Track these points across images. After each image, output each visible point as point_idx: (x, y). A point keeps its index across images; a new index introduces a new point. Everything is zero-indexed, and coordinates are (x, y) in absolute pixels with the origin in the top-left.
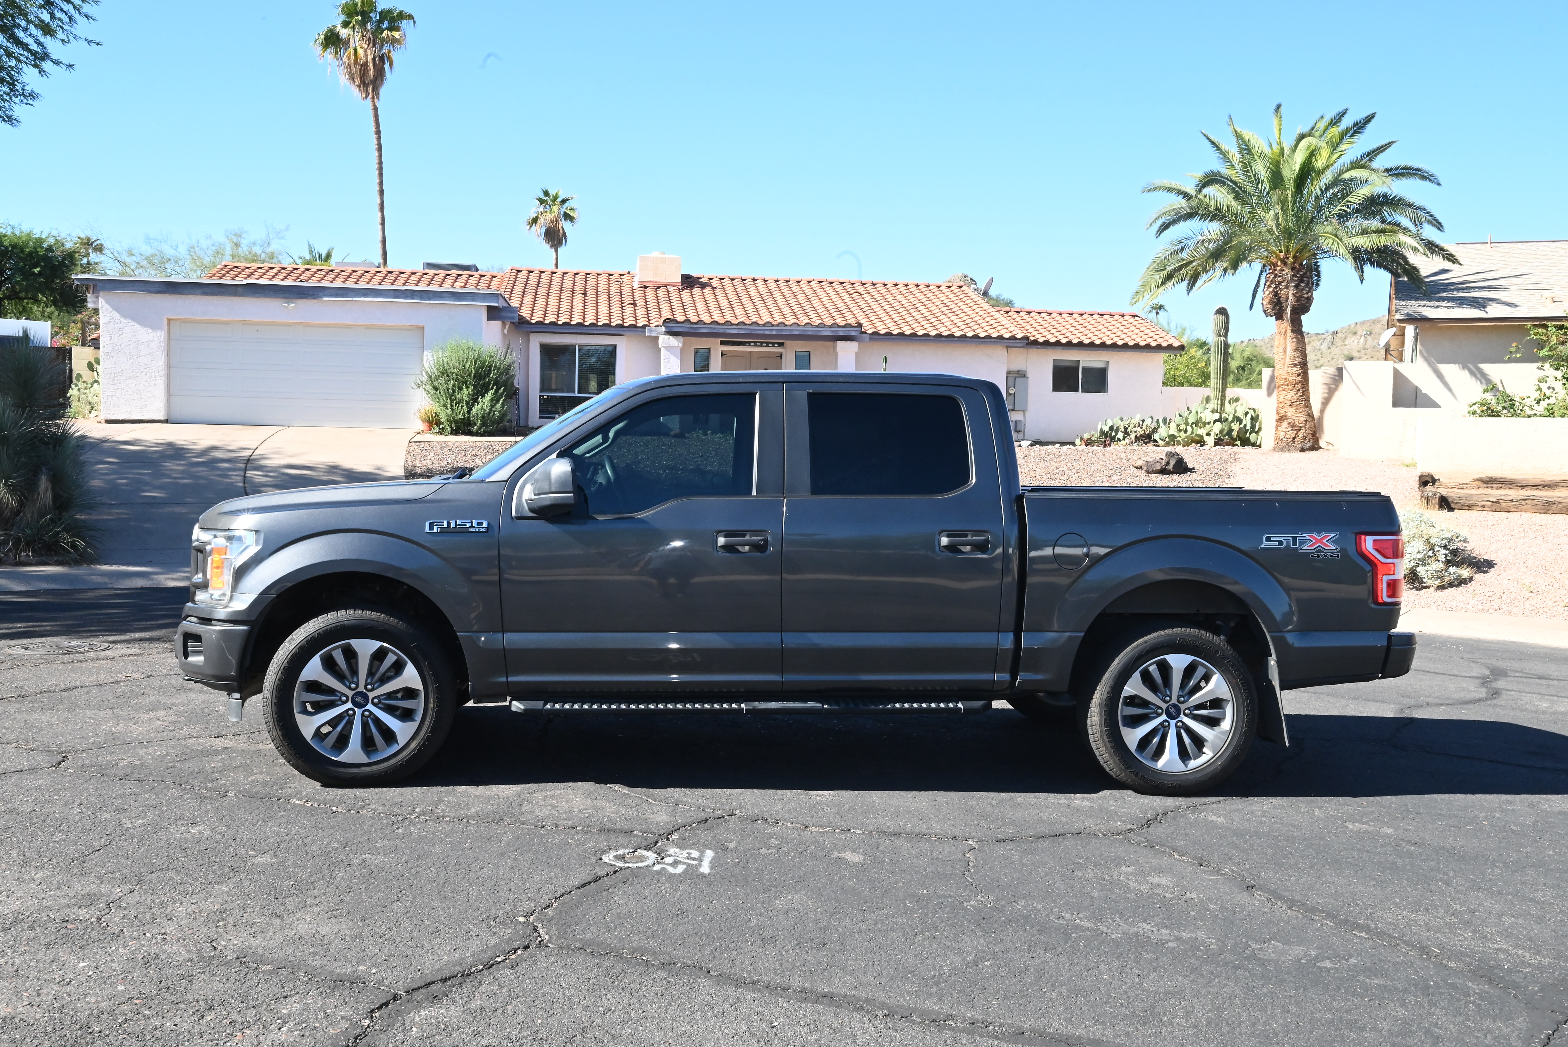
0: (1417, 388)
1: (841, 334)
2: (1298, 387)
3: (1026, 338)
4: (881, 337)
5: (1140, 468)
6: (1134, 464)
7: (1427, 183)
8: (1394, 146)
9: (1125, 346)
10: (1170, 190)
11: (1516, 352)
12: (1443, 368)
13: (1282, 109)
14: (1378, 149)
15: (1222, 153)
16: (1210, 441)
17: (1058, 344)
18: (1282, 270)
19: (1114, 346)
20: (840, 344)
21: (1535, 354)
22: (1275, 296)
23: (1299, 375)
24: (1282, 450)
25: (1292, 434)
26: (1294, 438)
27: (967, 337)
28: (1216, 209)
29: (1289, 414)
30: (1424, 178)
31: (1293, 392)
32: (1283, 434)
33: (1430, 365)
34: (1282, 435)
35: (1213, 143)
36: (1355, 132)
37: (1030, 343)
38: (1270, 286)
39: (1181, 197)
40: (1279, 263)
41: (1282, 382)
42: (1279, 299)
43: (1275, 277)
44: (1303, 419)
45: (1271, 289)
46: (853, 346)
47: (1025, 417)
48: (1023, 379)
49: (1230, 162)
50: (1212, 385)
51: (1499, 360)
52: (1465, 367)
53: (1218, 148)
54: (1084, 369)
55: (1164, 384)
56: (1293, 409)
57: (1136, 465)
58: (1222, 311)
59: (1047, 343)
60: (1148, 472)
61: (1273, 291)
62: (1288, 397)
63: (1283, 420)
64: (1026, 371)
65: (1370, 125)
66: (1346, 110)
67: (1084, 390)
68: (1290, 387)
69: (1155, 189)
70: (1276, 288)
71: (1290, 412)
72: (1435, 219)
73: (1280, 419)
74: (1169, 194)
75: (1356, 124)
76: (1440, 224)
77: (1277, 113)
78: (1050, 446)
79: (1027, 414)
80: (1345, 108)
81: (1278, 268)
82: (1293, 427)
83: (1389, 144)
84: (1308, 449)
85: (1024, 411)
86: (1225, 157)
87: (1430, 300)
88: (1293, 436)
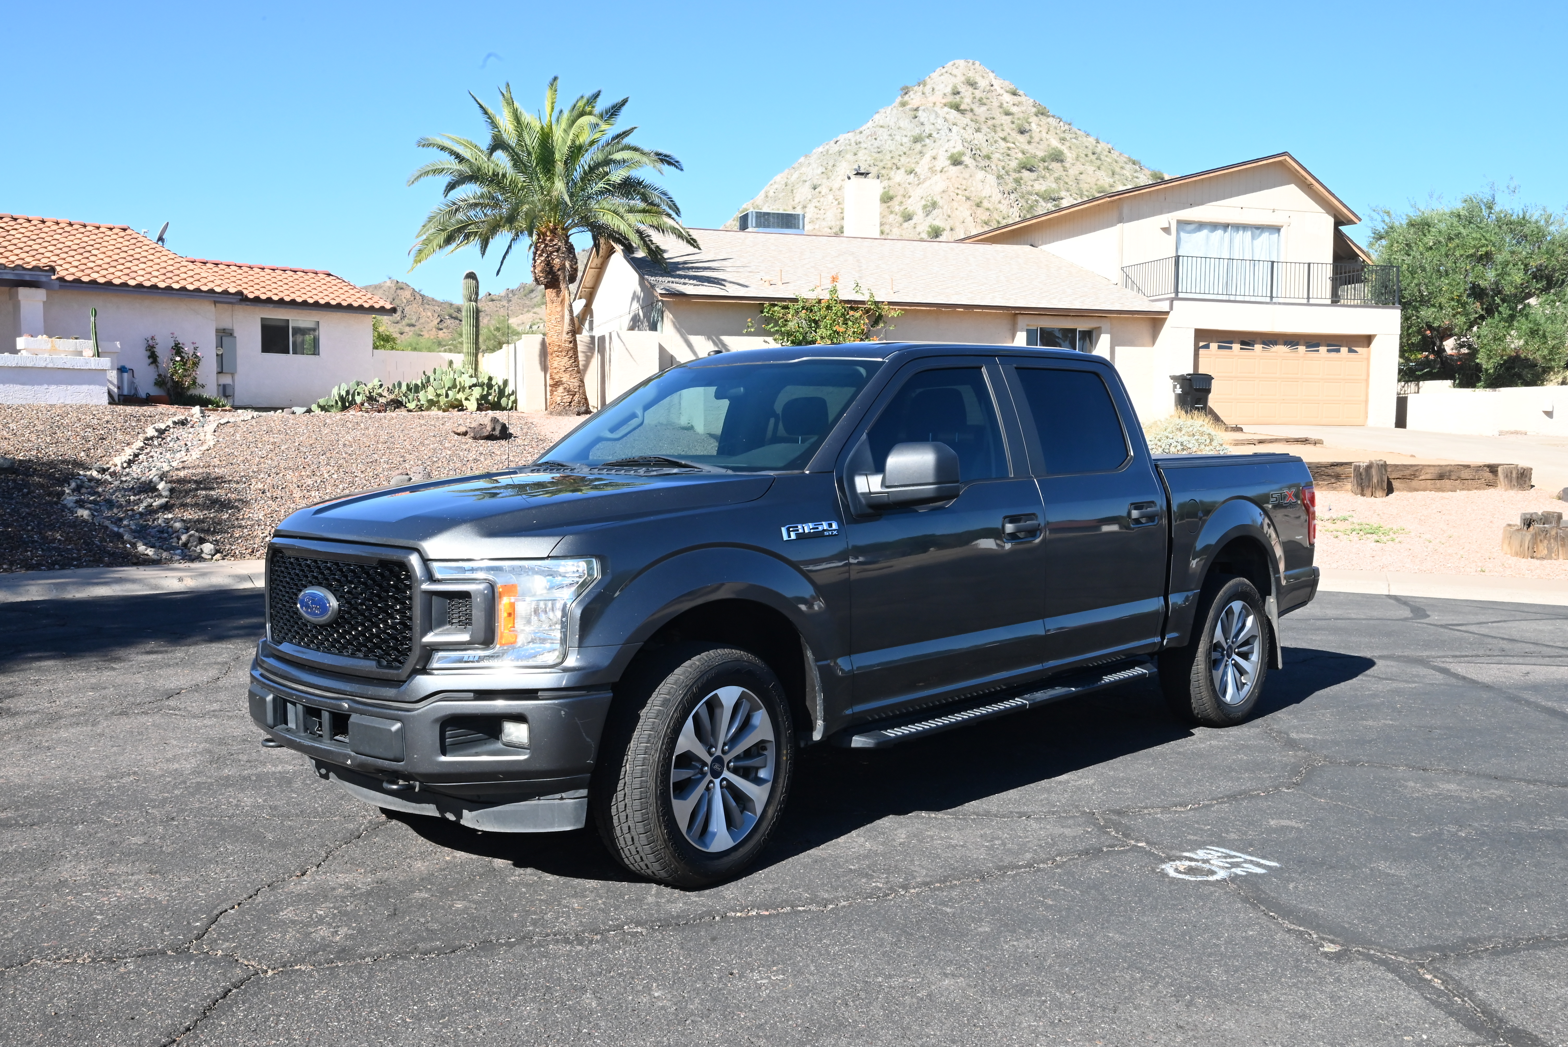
0: (672, 356)
1: (27, 278)
2: (571, 353)
3: (239, 293)
4: (68, 284)
5: (465, 434)
6: (455, 430)
7: (672, 168)
8: (635, 130)
9: (339, 306)
10: (443, 148)
11: (752, 327)
12: (693, 339)
13: (559, 81)
14: (624, 133)
15: (490, 118)
16: (472, 405)
17: (269, 300)
18: (551, 240)
19: (328, 305)
20: (23, 292)
21: (764, 329)
22: (548, 265)
23: (571, 342)
24: (560, 414)
25: (568, 399)
26: (570, 403)
27: (172, 289)
28: (493, 174)
29: (564, 380)
30: (669, 163)
31: (566, 359)
32: (559, 398)
33: (682, 336)
34: (558, 400)
35: (481, 106)
36: (612, 114)
37: (241, 298)
38: (541, 255)
39: (453, 157)
40: (548, 234)
41: (556, 349)
42: (551, 268)
43: (545, 247)
44: (577, 384)
45: (543, 258)
46: (40, 295)
47: (233, 381)
48: (230, 339)
49: (497, 128)
50: (465, 350)
51: (739, 334)
52: (709, 338)
53: (486, 112)
54: (293, 328)
55: (376, 347)
56: (568, 375)
57: (459, 431)
58: (471, 276)
59: (257, 300)
60: (475, 438)
61: (545, 260)
62: (562, 364)
63: (559, 386)
64: (233, 330)
65: (624, 109)
66: (600, 92)
67: (295, 353)
68: (564, 354)
69: (429, 145)
70: (548, 257)
71: (565, 378)
72: (675, 205)
73: (555, 384)
74: (442, 152)
75: (613, 107)
76: (678, 209)
77: (552, 85)
78: (272, 413)
79: (236, 377)
80: (598, 89)
81: (548, 238)
82: (568, 392)
83: (632, 129)
84: (583, 413)
85: (233, 374)
86: (493, 122)
87: (672, 276)
88: (569, 400)
